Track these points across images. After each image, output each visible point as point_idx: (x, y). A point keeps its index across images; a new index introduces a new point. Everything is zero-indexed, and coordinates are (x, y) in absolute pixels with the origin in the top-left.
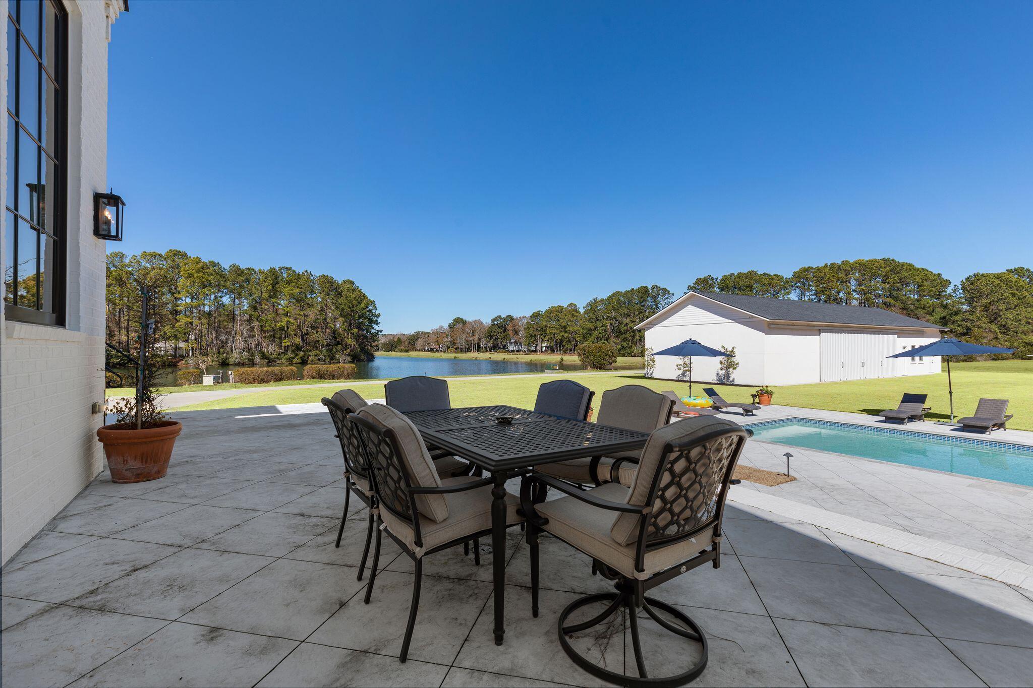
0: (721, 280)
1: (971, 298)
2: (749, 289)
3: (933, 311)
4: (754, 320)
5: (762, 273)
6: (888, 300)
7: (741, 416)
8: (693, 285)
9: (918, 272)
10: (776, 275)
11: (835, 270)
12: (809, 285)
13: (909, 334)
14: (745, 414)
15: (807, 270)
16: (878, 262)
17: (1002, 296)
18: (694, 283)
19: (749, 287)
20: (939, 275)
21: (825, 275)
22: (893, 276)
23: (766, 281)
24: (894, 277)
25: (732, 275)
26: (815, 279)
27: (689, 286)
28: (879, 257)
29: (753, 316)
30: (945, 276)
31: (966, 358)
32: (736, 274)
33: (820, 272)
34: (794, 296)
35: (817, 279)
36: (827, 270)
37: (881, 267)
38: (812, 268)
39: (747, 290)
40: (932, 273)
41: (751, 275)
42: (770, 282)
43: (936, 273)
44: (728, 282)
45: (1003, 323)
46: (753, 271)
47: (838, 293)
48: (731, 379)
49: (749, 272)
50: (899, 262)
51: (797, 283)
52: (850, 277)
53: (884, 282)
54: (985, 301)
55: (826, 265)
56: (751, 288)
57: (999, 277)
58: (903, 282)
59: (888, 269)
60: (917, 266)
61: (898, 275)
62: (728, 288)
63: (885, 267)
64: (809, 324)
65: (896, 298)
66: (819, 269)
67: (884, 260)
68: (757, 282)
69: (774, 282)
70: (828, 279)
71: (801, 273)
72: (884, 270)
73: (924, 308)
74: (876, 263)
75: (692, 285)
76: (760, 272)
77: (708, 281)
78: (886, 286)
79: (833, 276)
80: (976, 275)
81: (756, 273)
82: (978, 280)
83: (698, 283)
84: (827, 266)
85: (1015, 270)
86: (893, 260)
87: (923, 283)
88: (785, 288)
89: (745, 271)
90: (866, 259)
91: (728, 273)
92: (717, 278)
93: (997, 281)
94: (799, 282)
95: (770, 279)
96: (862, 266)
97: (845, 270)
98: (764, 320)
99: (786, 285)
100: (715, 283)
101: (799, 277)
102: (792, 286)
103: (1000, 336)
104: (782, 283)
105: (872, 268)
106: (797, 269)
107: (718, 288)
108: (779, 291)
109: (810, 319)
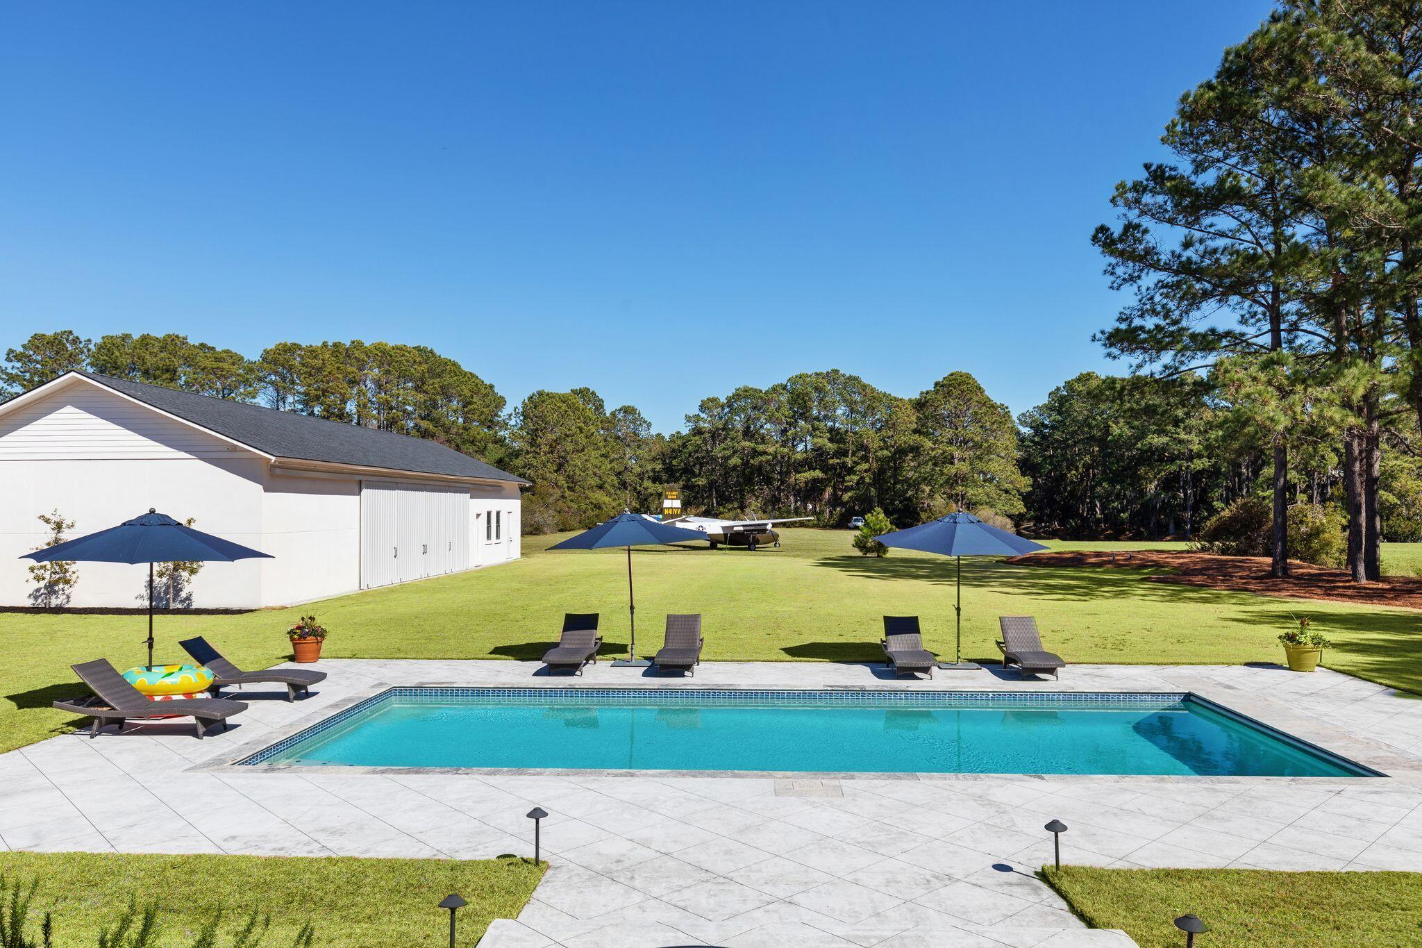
0: (100, 348)
1: (537, 430)
2: (168, 375)
3: (485, 448)
4: (249, 456)
5: (197, 344)
6: (424, 424)
7: (282, 702)
8: (22, 350)
9: (466, 378)
10: (227, 352)
11: (341, 357)
12: (293, 382)
13: (483, 490)
14: (292, 695)
15: (290, 349)
16: (410, 353)
17: (569, 430)
18: (24, 346)
19: (167, 371)
20: (492, 387)
21: (324, 363)
22: (431, 382)
23: (208, 363)
24: (433, 383)
25: (126, 337)
26: (305, 369)
27: (11, 351)
28: (411, 344)
29: (235, 446)
30: (499, 391)
31: (531, 529)
32: (136, 336)
33: (315, 357)
34: (263, 400)
35: (309, 370)
36: (327, 356)
37: (415, 361)
38: (300, 348)
39: (164, 377)
40: (483, 382)
41: (172, 344)
42: (215, 365)
43: (488, 384)
44: (117, 354)
45: (571, 473)
46: (177, 337)
47: (344, 401)
48: (183, 594)
49: (169, 336)
50: (440, 357)
51: (270, 374)
52: (366, 375)
53: (417, 389)
54: (551, 437)
55: (325, 344)
56: (172, 373)
57: (564, 399)
58: (445, 393)
59: (425, 366)
60: (465, 368)
61: (438, 380)
62: (116, 369)
63: (420, 363)
64: (343, 469)
65: (436, 422)
66: (312, 352)
67: (418, 349)
68: (189, 361)
69: (226, 366)
70: (330, 373)
71: (279, 354)
72: (420, 369)
73: (472, 442)
74: (406, 354)
75: (20, 349)
76: (194, 341)
77: (64, 345)
78: (421, 397)
79: (338, 368)
80: (541, 394)
81: (184, 342)
82: (543, 402)
83: (38, 348)
84: (326, 346)
85: (581, 391)
86: (431, 351)
87: (472, 398)
88: (247, 382)
89: (159, 332)
90: (391, 344)
91: (117, 332)
92: (89, 340)
93: (564, 407)
94: (276, 373)
95: (216, 358)
96: (386, 357)
97: (358, 360)
98: (262, 458)
99: (250, 375)
100: (82, 352)
101: (275, 362)
102: (260, 380)
103: (568, 493)
104: (241, 371)
105: (401, 362)
106: (271, 346)
107: (92, 365)
108: (236, 387)
109: (346, 460)
